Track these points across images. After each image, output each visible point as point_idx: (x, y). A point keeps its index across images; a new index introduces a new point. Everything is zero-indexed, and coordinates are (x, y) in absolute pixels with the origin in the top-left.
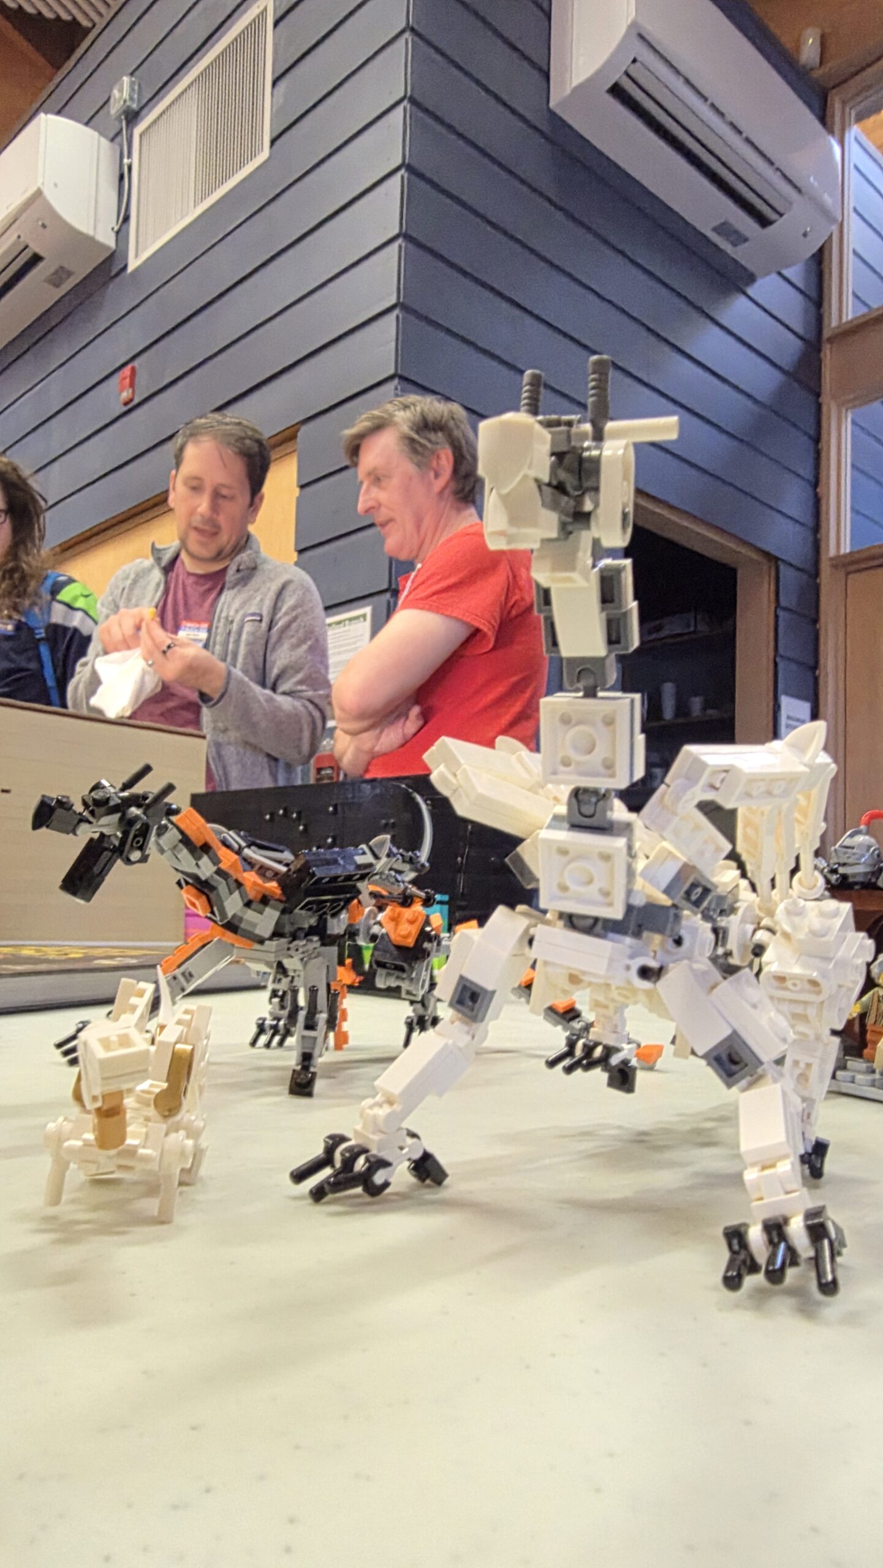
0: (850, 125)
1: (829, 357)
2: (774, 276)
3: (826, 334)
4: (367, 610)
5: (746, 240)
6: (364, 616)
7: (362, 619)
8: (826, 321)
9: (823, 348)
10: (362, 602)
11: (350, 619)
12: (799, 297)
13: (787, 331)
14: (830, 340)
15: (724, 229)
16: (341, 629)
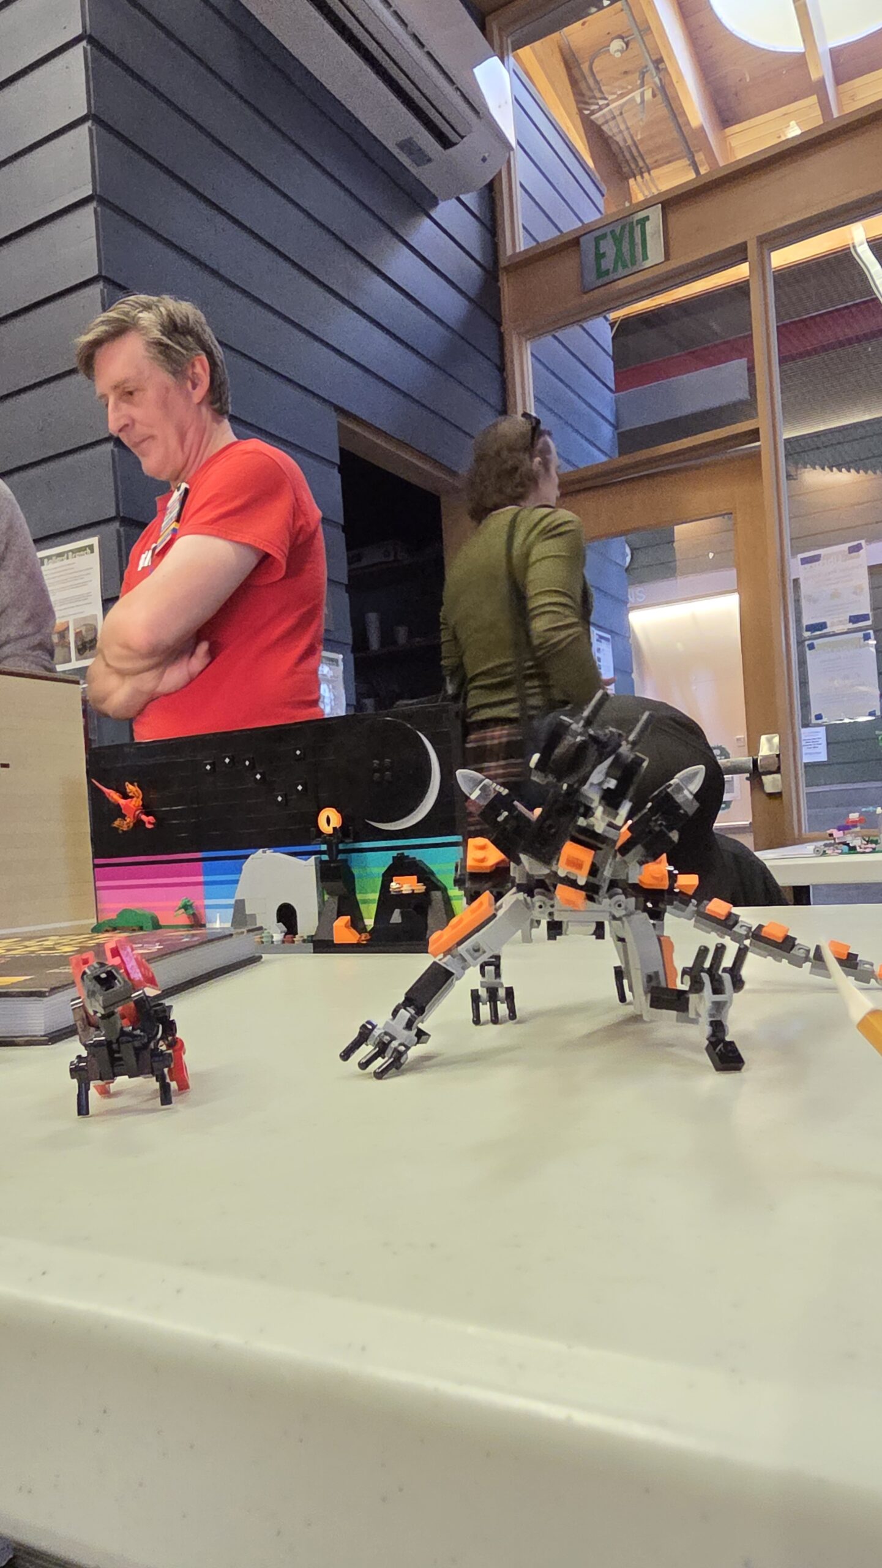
0: (508, 55)
1: (507, 288)
2: (454, 200)
3: (503, 262)
4: (94, 541)
5: (430, 160)
6: (91, 547)
7: (88, 551)
8: (501, 248)
9: (500, 278)
10: (88, 531)
11: (73, 551)
12: (476, 224)
13: (468, 258)
14: (506, 268)
15: (407, 146)
16: (59, 563)
